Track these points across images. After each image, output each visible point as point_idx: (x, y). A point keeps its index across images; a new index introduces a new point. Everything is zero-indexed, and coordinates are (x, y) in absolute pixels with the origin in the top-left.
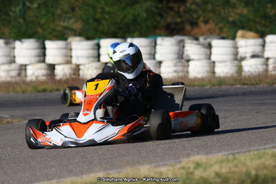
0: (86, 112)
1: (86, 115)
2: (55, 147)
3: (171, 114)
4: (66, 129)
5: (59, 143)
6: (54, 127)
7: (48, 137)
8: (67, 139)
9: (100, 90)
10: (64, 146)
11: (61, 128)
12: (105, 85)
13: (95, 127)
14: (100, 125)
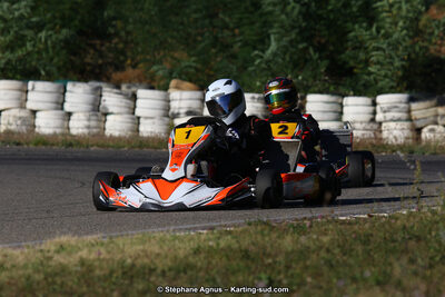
0: (174, 167)
1: (173, 170)
2: (132, 209)
3: (283, 175)
4: (147, 187)
5: (137, 205)
6: (131, 184)
7: (122, 196)
8: (148, 200)
9: (192, 139)
10: (144, 209)
11: (141, 185)
12: (200, 133)
13: (185, 186)
14: (191, 185)
